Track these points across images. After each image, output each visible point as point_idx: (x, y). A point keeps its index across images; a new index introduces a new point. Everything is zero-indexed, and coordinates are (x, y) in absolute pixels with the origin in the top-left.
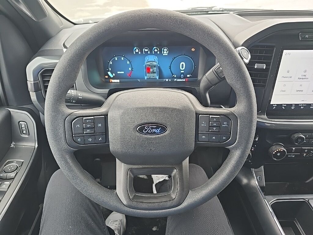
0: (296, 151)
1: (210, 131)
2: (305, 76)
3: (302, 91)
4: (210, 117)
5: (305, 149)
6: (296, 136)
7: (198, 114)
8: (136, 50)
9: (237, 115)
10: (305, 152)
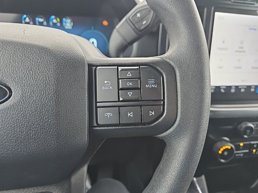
0: (245, 147)
1: (121, 99)
2: (242, 48)
3: (240, 68)
4: (119, 70)
5: (254, 144)
6: (244, 125)
7: (94, 66)
8: (25, 18)
9: (173, 64)
10: (254, 148)
